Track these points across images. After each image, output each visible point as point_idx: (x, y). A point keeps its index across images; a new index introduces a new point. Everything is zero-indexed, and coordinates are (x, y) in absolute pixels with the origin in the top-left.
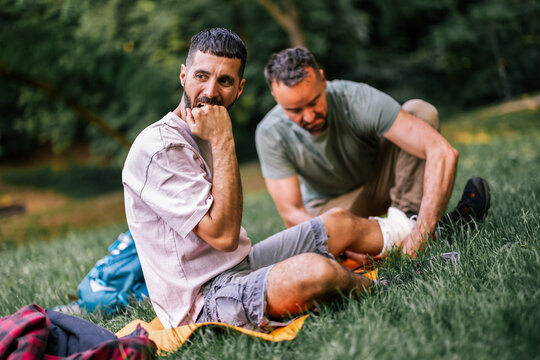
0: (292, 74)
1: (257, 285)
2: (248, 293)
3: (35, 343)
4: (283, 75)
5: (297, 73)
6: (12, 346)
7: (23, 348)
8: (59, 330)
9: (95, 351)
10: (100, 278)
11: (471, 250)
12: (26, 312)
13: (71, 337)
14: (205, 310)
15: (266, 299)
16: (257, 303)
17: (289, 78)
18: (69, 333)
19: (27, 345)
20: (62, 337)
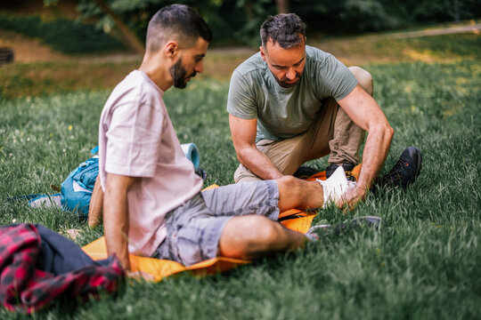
0: (289, 38)
1: (213, 233)
2: (205, 237)
3: (28, 260)
4: (280, 37)
5: (293, 37)
6: (9, 261)
7: (17, 264)
8: (47, 246)
9: (76, 276)
10: (81, 181)
11: (391, 217)
12: (22, 231)
13: (57, 256)
14: (167, 241)
15: (219, 246)
16: (211, 247)
17: (286, 41)
18: (55, 251)
19: (21, 261)
20: (49, 253)
